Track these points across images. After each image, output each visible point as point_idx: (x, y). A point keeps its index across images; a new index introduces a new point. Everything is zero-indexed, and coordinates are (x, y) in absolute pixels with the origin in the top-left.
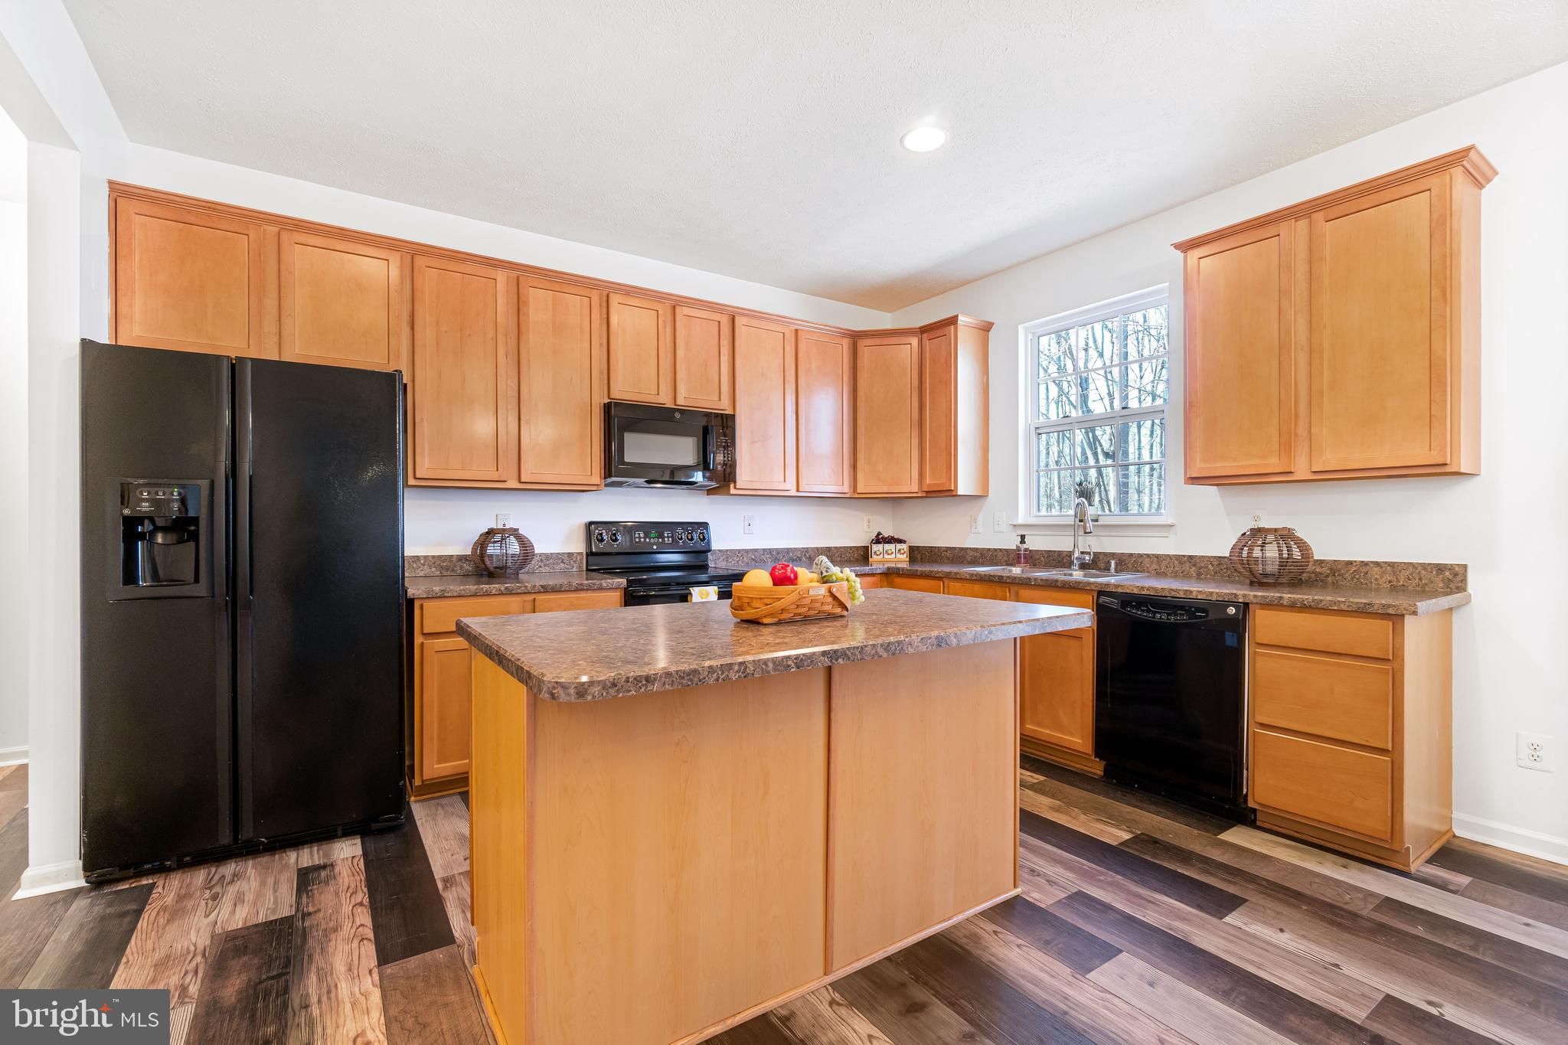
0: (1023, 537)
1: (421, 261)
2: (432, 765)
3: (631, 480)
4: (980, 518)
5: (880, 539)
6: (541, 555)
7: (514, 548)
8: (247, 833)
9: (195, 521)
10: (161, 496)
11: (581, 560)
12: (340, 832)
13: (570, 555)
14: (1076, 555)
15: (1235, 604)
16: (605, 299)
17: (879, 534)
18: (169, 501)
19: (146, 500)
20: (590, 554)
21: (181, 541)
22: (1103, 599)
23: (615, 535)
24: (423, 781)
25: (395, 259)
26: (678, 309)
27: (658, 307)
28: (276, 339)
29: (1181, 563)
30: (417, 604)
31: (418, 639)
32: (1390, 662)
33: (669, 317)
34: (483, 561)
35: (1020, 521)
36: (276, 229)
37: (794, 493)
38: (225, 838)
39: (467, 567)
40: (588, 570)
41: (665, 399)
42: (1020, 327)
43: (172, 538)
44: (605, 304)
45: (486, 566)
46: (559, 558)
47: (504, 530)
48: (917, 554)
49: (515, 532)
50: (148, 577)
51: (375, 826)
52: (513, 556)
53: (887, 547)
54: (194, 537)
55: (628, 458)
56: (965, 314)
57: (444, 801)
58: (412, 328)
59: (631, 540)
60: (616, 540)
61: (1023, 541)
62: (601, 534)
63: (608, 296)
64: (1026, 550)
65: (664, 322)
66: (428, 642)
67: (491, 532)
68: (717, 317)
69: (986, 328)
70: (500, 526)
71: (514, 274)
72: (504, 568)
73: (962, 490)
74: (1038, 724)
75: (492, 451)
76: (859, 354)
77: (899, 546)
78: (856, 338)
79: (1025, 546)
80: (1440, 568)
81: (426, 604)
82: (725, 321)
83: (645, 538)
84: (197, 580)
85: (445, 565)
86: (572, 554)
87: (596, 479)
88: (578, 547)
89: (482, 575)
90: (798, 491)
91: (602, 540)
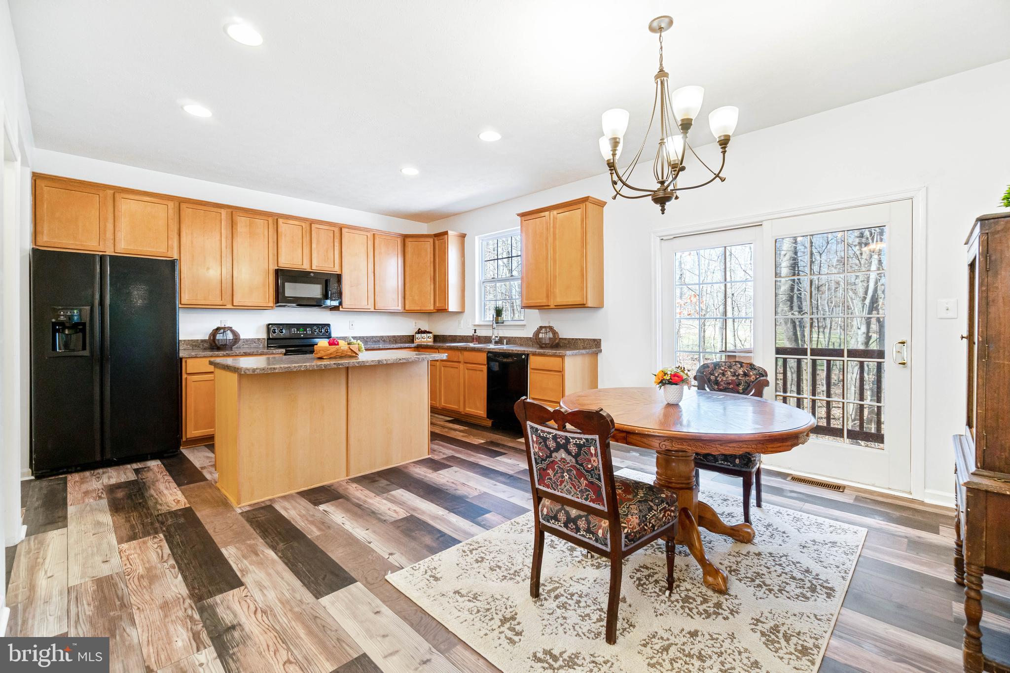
0: (475, 330)
1: (183, 206)
2: (191, 430)
3: (289, 304)
4: (462, 322)
5: (420, 332)
6: (244, 339)
7: (230, 336)
8: (108, 456)
9: (84, 324)
10: (69, 314)
11: (264, 342)
12: (149, 458)
13: (259, 339)
14: (493, 337)
15: (525, 354)
16: (276, 221)
17: (420, 329)
18: (73, 316)
19: (63, 315)
20: (269, 339)
21: (76, 332)
22: (489, 354)
23: (281, 330)
24: (187, 439)
25: (171, 204)
26: (313, 225)
27: (303, 224)
28: (112, 242)
29: (528, 340)
30: (184, 361)
31: (184, 376)
32: (561, 372)
33: (308, 228)
34: (214, 342)
35: (477, 323)
36: (113, 192)
37: (372, 310)
38: (98, 458)
39: (206, 345)
40: (268, 347)
41: (306, 267)
42: (476, 237)
43: (72, 331)
44: (275, 223)
45: (216, 344)
46: (253, 341)
47: (225, 328)
48: (437, 338)
49: (230, 329)
50: (62, 347)
51: (166, 455)
52: (229, 340)
53: (423, 335)
54: (83, 331)
55: (287, 294)
56: (452, 230)
57: (197, 448)
58: (180, 235)
59: (290, 333)
60: (282, 332)
61: (475, 332)
62: (274, 330)
63: (277, 220)
64: (477, 336)
65: (306, 231)
66: (189, 377)
67: (218, 329)
68: (333, 228)
69: (463, 236)
70: (223, 326)
71: (230, 210)
72: (226, 345)
73: (450, 310)
74: (470, 408)
75: (218, 292)
76: (406, 245)
77: (428, 335)
78: (405, 238)
79: (476, 334)
80: (594, 340)
81: (189, 361)
82: (337, 230)
83: (297, 331)
84: (84, 348)
85: (195, 344)
86: (260, 339)
87: (271, 304)
88: (263, 335)
89: (213, 349)
90: (375, 309)
91: (275, 332)
